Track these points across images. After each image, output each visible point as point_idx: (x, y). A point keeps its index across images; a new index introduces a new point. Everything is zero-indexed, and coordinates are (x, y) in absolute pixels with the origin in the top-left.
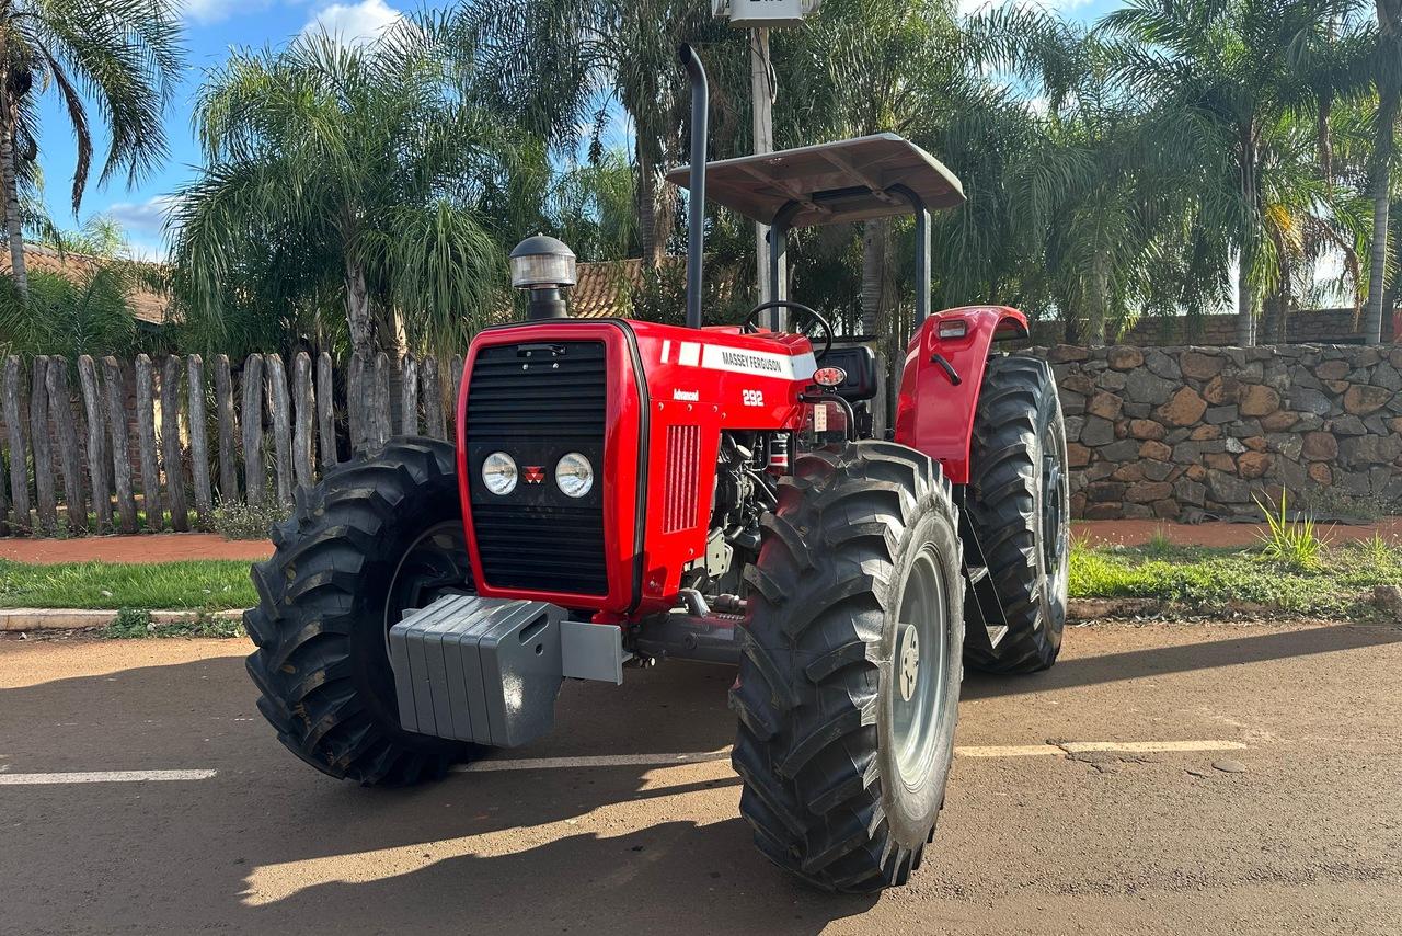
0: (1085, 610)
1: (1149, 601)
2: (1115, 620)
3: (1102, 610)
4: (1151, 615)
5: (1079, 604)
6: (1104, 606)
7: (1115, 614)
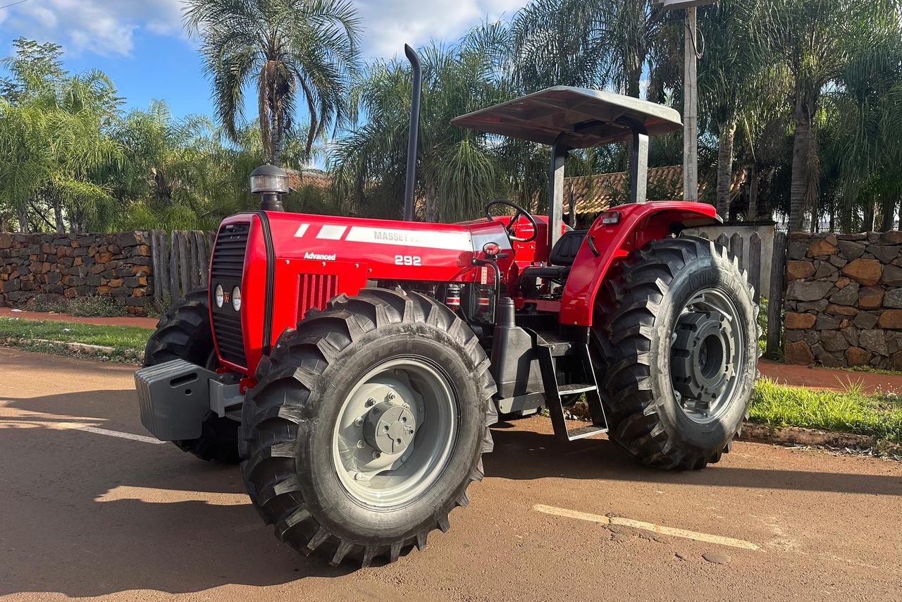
0: (804, 437)
1: (865, 438)
2: (828, 448)
3: (819, 439)
4: (862, 448)
5: (799, 432)
6: (821, 435)
7: (828, 444)
